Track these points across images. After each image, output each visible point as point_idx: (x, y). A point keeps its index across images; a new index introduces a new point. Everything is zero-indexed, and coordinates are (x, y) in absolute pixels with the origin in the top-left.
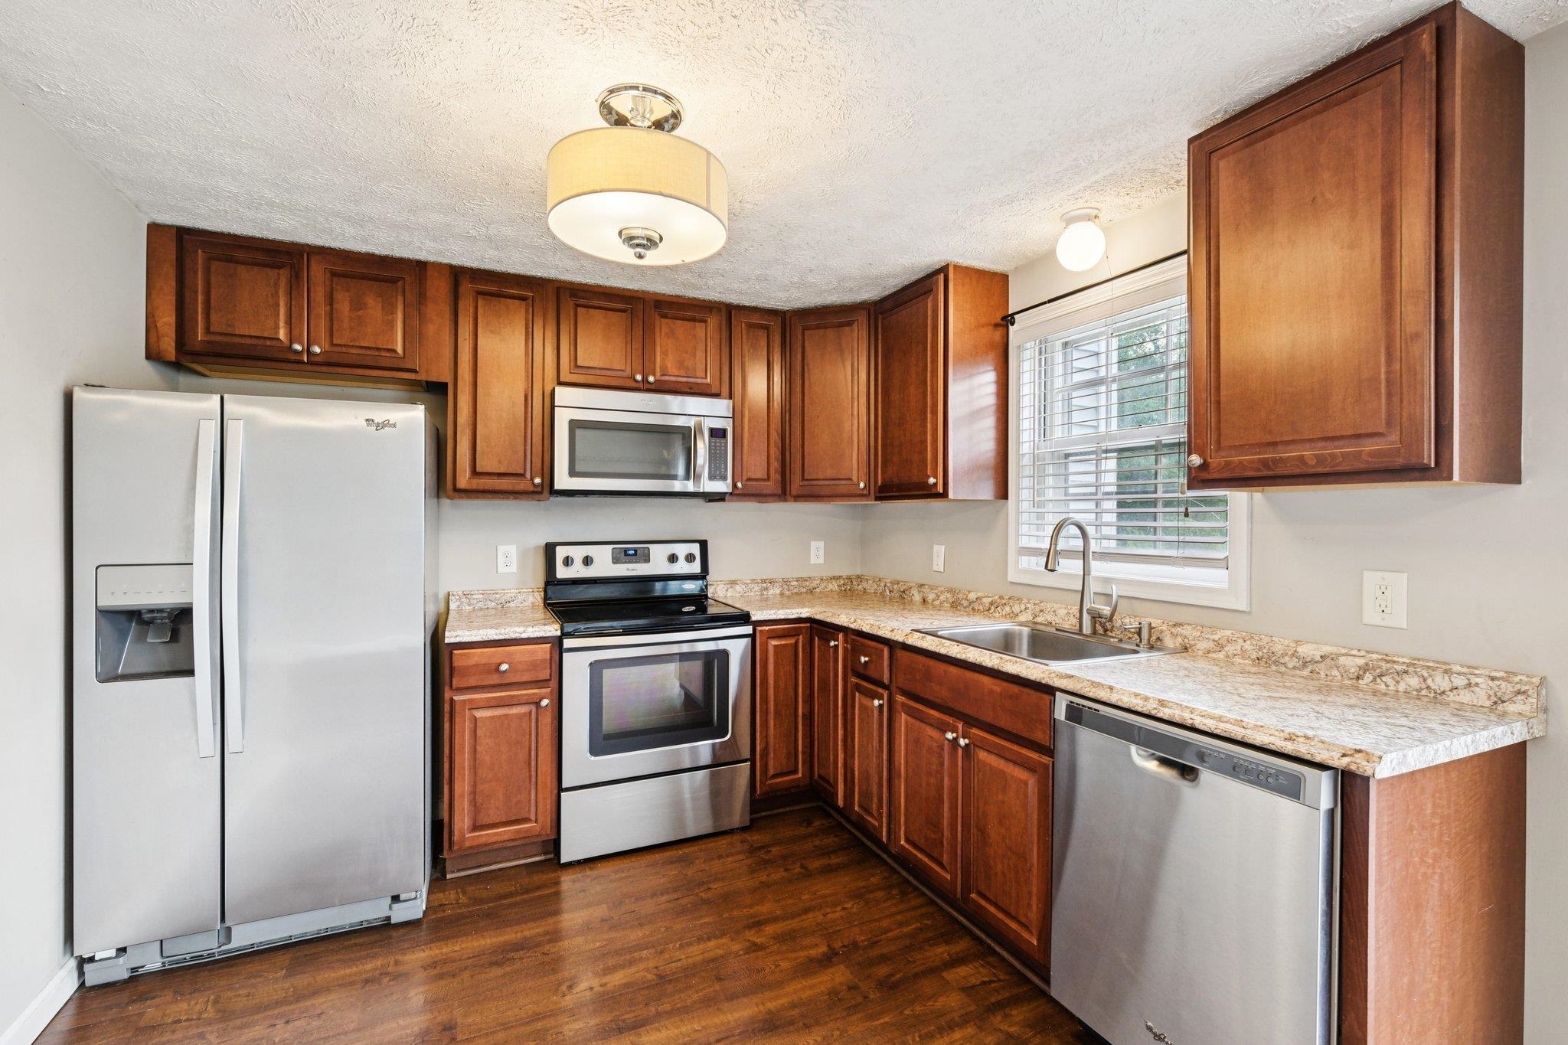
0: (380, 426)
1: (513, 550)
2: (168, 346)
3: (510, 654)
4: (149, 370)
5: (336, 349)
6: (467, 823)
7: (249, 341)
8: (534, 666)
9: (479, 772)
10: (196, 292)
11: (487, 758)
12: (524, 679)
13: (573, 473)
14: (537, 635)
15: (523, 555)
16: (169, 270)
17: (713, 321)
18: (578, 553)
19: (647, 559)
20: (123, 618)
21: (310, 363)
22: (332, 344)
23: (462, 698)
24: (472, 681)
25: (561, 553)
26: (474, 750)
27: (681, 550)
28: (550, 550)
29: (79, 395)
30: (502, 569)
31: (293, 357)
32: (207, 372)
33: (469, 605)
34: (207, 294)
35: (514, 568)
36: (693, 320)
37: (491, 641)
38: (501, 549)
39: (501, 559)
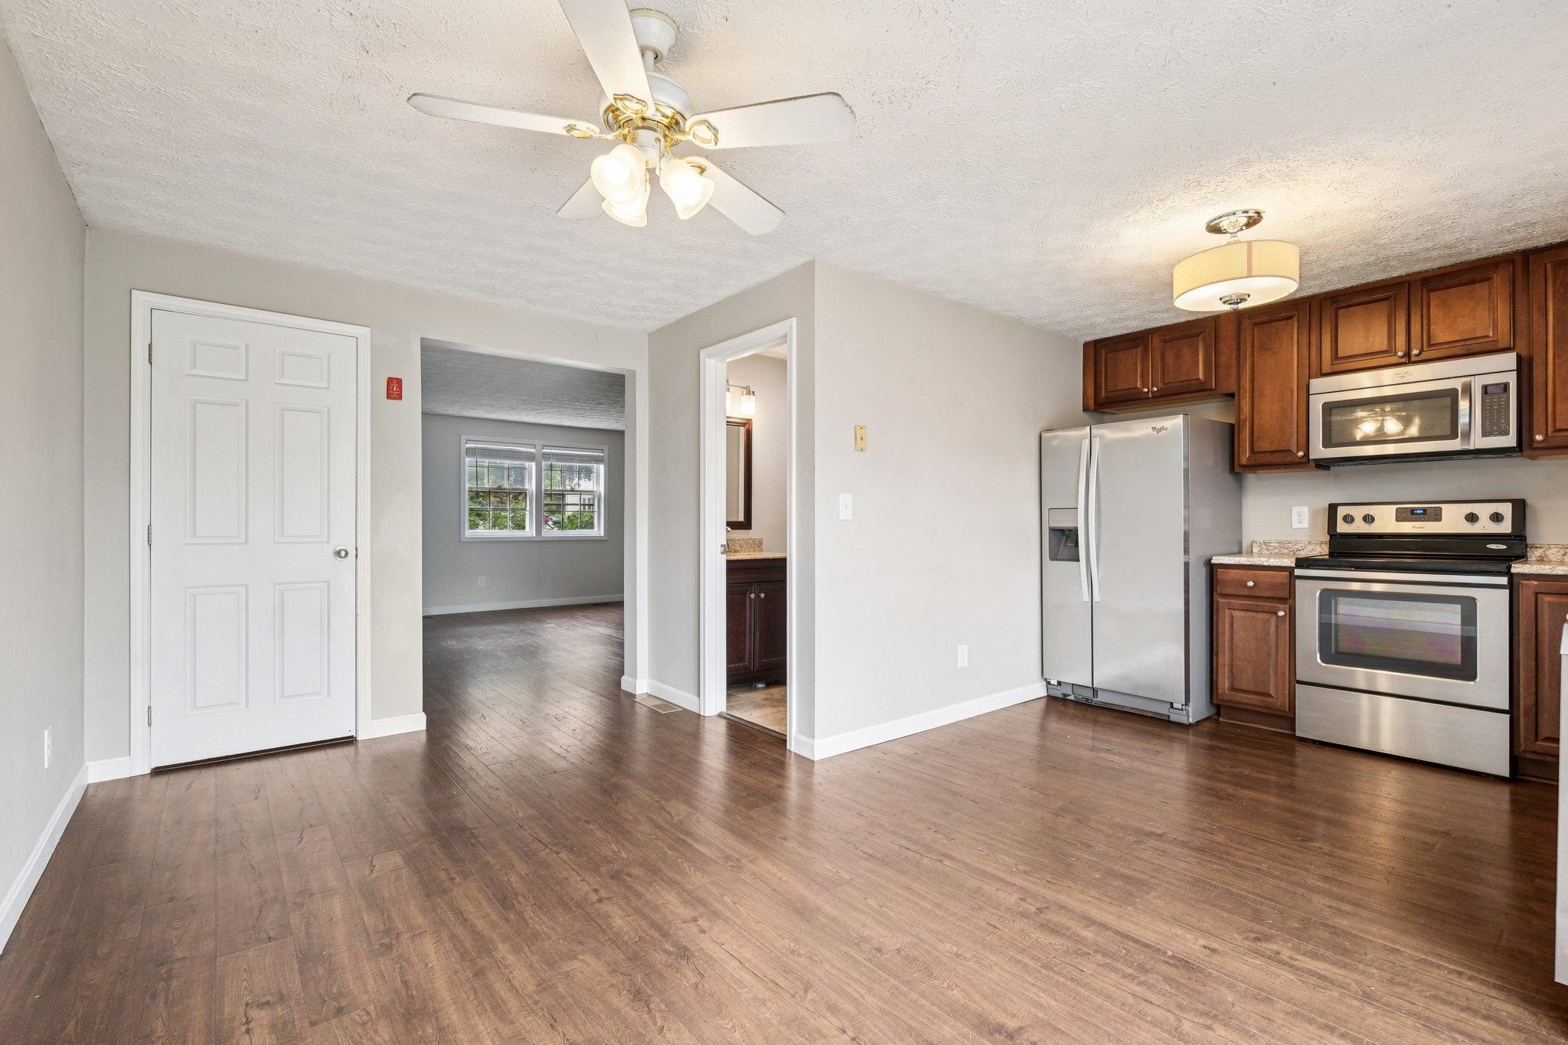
0: (1159, 431)
1: (1305, 511)
2: (1091, 402)
3: (1256, 576)
4: (1085, 416)
5: (1167, 386)
6: (1227, 684)
7: (1124, 392)
8: (1273, 586)
9: (1235, 652)
10: (1101, 372)
11: (1240, 644)
12: (1267, 594)
13: (1327, 444)
14: (1275, 564)
15: (1314, 515)
16: (1091, 364)
17: (1500, 279)
18: (1358, 512)
19: (1437, 516)
20: (1060, 533)
21: (1153, 397)
22: (1164, 384)
23: (1224, 600)
24: (1230, 591)
25: (1342, 512)
26: (1232, 637)
27: (1484, 511)
28: (1333, 509)
29: (1044, 435)
30: (1295, 525)
31: (1144, 396)
32: (1115, 412)
33: (1268, 550)
34: (1106, 372)
35: (1306, 524)
36: (1473, 282)
37: (1241, 565)
38: (1295, 510)
39: (1295, 517)
